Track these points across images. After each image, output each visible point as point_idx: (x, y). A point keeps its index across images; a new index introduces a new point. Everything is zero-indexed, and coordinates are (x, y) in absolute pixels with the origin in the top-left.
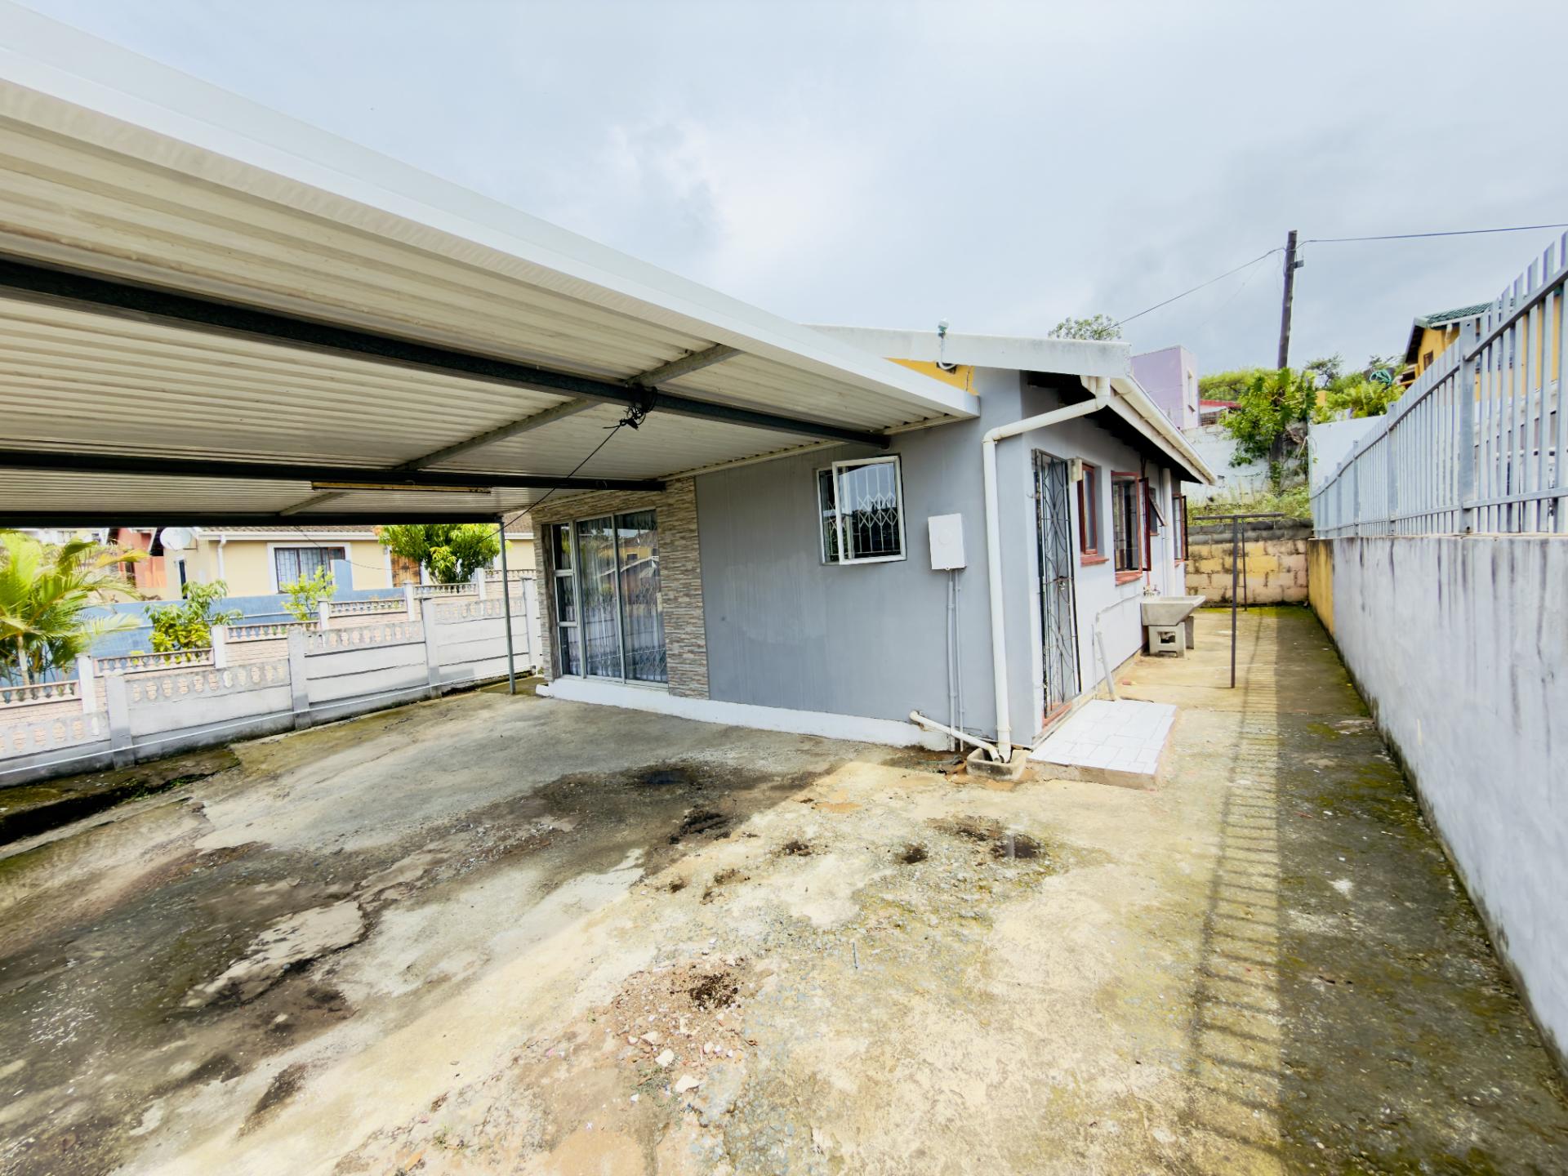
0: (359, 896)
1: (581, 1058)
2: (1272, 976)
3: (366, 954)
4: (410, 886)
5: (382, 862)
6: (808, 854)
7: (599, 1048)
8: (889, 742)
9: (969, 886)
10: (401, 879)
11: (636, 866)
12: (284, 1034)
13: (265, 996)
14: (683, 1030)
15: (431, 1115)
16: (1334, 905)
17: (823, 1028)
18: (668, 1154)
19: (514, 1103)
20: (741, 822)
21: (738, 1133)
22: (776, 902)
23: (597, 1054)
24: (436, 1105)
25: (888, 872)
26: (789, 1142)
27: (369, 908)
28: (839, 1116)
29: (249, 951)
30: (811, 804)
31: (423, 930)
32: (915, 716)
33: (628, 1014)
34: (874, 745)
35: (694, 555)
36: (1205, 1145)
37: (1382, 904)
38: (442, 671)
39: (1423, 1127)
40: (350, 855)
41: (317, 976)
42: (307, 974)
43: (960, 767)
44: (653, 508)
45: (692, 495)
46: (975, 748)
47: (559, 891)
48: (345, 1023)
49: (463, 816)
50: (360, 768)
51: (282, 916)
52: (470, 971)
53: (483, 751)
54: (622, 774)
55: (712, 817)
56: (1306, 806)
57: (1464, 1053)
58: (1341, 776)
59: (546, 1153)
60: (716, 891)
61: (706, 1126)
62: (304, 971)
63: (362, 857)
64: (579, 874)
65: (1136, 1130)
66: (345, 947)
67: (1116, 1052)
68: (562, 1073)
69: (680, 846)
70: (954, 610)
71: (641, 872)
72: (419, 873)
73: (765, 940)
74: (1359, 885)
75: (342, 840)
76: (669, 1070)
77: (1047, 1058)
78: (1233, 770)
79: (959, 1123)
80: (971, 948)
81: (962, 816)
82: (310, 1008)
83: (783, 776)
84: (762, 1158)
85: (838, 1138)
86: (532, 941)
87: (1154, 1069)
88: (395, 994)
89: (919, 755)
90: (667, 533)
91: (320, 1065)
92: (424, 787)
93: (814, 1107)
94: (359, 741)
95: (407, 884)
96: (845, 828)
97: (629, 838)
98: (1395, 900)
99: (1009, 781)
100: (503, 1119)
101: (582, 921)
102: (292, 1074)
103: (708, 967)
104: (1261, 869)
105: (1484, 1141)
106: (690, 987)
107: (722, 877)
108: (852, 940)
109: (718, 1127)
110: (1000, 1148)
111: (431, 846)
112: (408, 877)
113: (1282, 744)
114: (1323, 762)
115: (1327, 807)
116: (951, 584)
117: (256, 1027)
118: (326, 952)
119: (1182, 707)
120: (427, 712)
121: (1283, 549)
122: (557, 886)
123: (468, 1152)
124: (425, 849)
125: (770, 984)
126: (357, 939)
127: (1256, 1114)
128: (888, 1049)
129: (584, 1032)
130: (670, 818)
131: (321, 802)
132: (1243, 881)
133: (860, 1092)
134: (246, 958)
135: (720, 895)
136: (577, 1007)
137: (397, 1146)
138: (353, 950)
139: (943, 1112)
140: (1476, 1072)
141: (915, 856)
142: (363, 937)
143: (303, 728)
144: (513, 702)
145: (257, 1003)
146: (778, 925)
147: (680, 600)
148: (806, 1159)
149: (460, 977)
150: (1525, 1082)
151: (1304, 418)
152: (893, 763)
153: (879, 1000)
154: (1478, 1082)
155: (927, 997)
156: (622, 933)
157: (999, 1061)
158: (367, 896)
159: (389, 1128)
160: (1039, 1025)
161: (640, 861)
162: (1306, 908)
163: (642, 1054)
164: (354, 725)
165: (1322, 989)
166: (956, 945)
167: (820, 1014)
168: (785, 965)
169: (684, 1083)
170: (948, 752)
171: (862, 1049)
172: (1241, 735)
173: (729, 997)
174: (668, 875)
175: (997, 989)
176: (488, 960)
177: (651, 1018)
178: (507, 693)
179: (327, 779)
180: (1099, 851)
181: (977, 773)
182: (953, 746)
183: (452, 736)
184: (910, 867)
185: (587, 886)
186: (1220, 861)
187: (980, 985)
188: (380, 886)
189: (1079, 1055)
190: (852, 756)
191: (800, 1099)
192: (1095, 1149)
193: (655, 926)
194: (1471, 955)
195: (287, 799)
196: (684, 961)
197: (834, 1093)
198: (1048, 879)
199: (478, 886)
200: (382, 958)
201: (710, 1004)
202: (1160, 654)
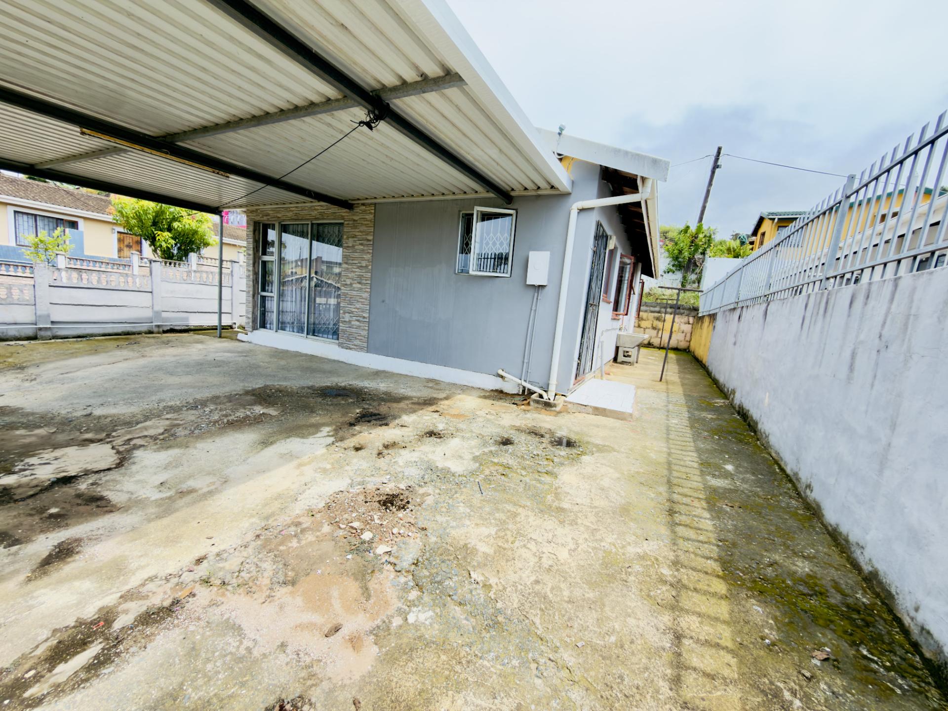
0: (111, 442)
1: (307, 536)
2: (705, 505)
3: (124, 475)
4: (154, 438)
5: (129, 423)
6: (441, 437)
7: (319, 531)
8: (482, 387)
9: (540, 458)
10: (146, 433)
11: (328, 436)
12: (59, 520)
13: (37, 497)
14: (377, 521)
15: (195, 567)
16: (726, 475)
17: (468, 522)
18: (377, 586)
19: (261, 560)
20: (395, 418)
21: (421, 574)
22: (426, 459)
23: (318, 534)
24: (199, 561)
25: (493, 448)
26: (455, 578)
27: (121, 449)
28: (485, 565)
29: (17, 469)
30: (438, 413)
31: (170, 463)
32: (501, 372)
33: (336, 513)
34: (473, 387)
35: (369, 256)
36: (687, 575)
37: (748, 476)
38: (164, 315)
39: (785, 566)
40: (99, 417)
41: (83, 486)
42: (73, 485)
43: (525, 402)
44: (342, 221)
45: (372, 216)
46: (535, 393)
47: (274, 446)
48: (112, 514)
49: (191, 401)
50: (99, 368)
51: (44, 449)
52: (212, 487)
53: (201, 366)
54: (309, 388)
55: (375, 415)
56: (706, 434)
57: (796, 536)
58: (720, 422)
59: (290, 587)
60: (385, 452)
61: (399, 571)
62: (70, 483)
63: (110, 419)
64: (288, 437)
65: (652, 570)
66: (104, 470)
67: (634, 535)
68: (294, 543)
69: (357, 428)
70: (535, 310)
71: (332, 439)
72: (161, 431)
73: (423, 478)
74: (737, 467)
75: (90, 408)
76: (371, 542)
77: (598, 537)
78: (667, 416)
79: (556, 568)
80: (547, 487)
81: (530, 425)
82: (78, 505)
83: (419, 398)
84: (440, 587)
85: (487, 575)
86: (258, 472)
87: (655, 542)
88: (153, 498)
89: (500, 394)
90: (350, 239)
91: (94, 539)
92: (156, 383)
93: (469, 560)
94: (96, 352)
95: (151, 437)
96: (462, 426)
97: (320, 421)
98: (753, 474)
99: (554, 411)
100: (253, 568)
101: (295, 462)
102: (70, 544)
103: (388, 490)
104: (689, 458)
105: (811, 571)
106: (378, 499)
107: (388, 445)
108: (477, 480)
109: (408, 572)
110: (581, 579)
111: (168, 416)
112: (151, 432)
113: (689, 407)
114: (710, 416)
115: (716, 434)
116: (536, 294)
117: (31, 515)
118: (87, 473)
119: (638, 387)
120: (152, 340)
121: (682, 321)
122: (272, 443)
123: (229, 588)
124: (163, 417)
125: (429, 500)
126: (114, 466)
127: (709, 561)
128: (508, 533)
129: (307, 522)
130: (347, 413)
131: (66, 386)
132: (682, 463)
133: (495, 553)
134: (14, 473)
135: (389, 454)
136: (298, 509)
137: (170, 585)
138: (111, 472)
139: (546, 563)
140: (803, 543)
141: (506, 442)
142: (119, 465)
143: (43, 338)
144: (220, 342)
145: (29, 501)
146: (429, 471)
147: (354, 285)
148: (467, 587)
149: (205, 490)
150: (824, 547)
151: (703, 253)
152: (485, 397)
153: (498, 509)
154: (804, 547)
155: (526, 508)
156: (325, 471)
157: (573, 539)
158: (118, 442)
159: (163, 574)
160: (592, 522)
161: (330, 434)
162: (714, 476)
163: (350, 534)
164: (90, 342)
165: (728, 510)
166: (539, 485)
167: (464, 515)
168: (437, 491)
169: (381, 549)
170: (518, 394)
171: (493, 533)
172: (669, 402)
173: (404, 506)
174: (352, 442)
175: (566, 505)
176: (226, 482)
177: (354, 515)
178: (215, 337)
179: (71, 372)
180: (608, 446)
181: (536, 405)
182: (521, 391)
183: (174, 356)
184: (505, 447)
185: (294, 444)
186: (669, 454)
187: (556, 504)
188: (128, 437)
189: (615, 536)
190: (459, 392)
191: (459, 557)
192: (632, 578)
193: (347, 468)
194: (791, 497)
195: (34, 382)
196: (371, 487)
197: (480, 554)
198: (583, 457)
199: (210, 440)
200: (138, 477)
201: (394, 509)
202: (623, 363)
